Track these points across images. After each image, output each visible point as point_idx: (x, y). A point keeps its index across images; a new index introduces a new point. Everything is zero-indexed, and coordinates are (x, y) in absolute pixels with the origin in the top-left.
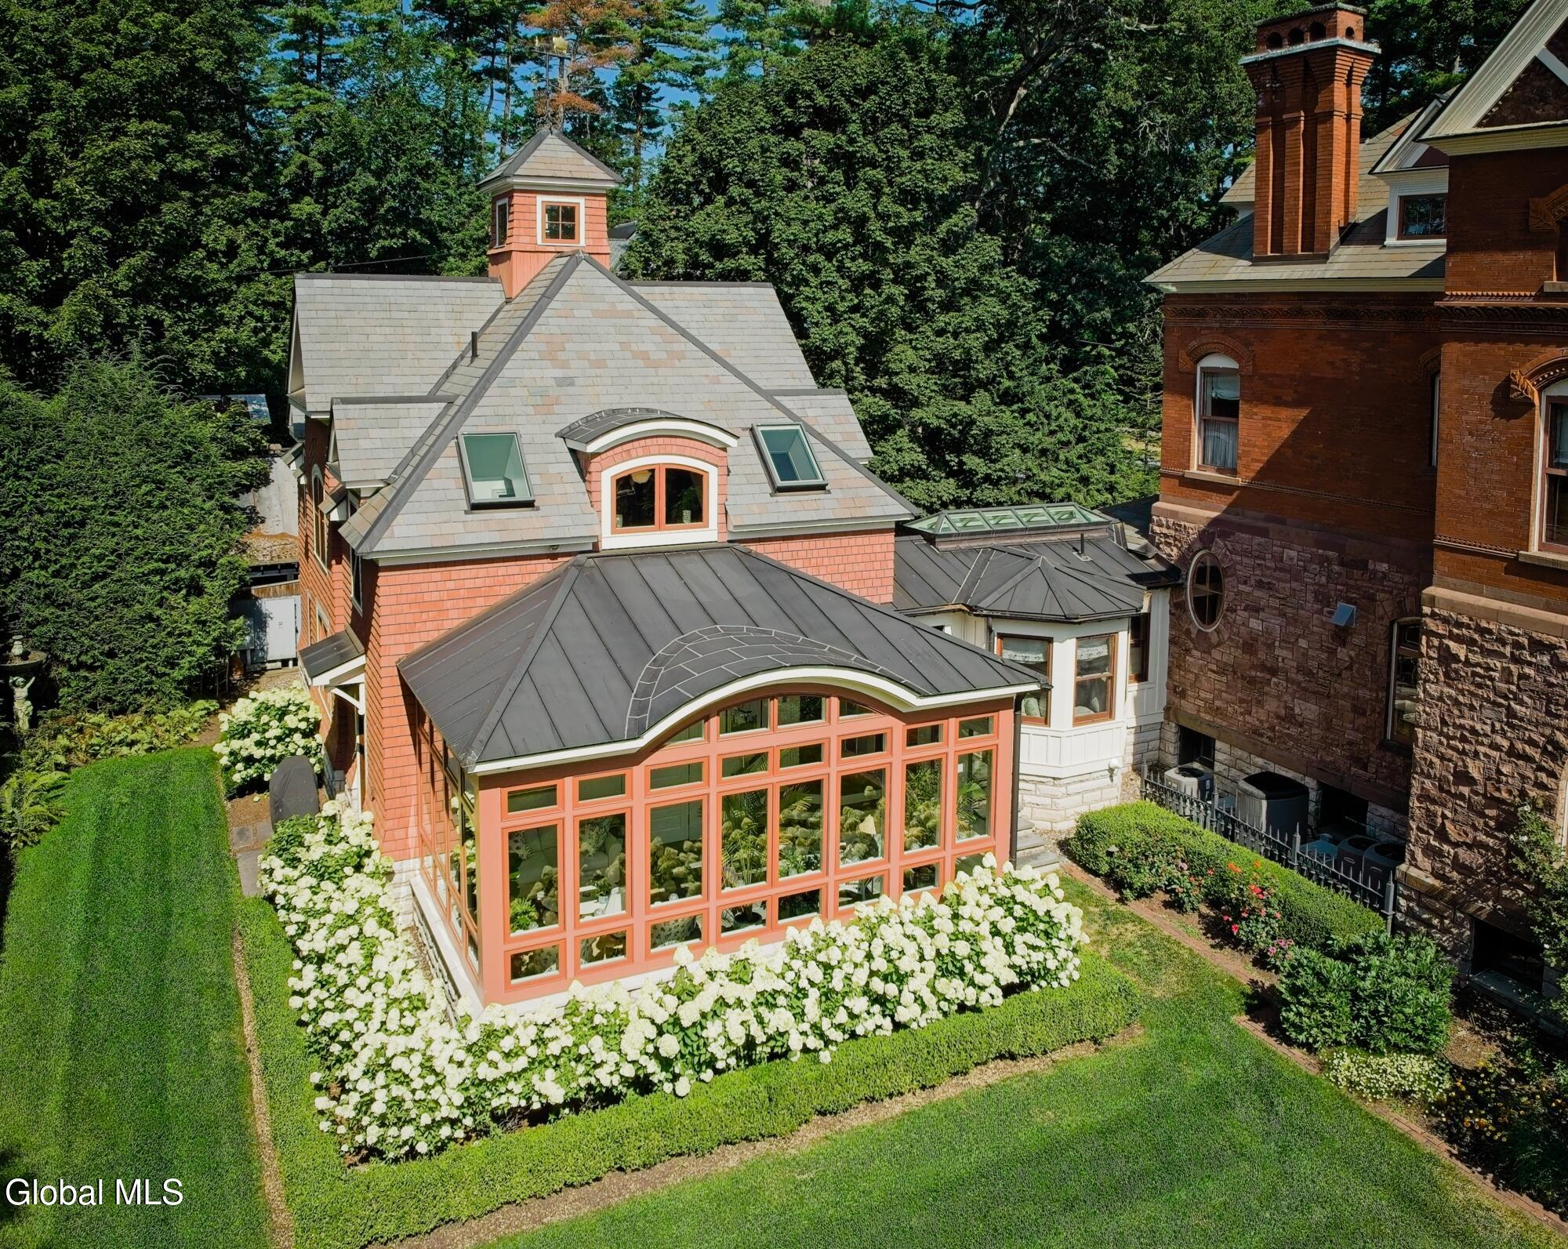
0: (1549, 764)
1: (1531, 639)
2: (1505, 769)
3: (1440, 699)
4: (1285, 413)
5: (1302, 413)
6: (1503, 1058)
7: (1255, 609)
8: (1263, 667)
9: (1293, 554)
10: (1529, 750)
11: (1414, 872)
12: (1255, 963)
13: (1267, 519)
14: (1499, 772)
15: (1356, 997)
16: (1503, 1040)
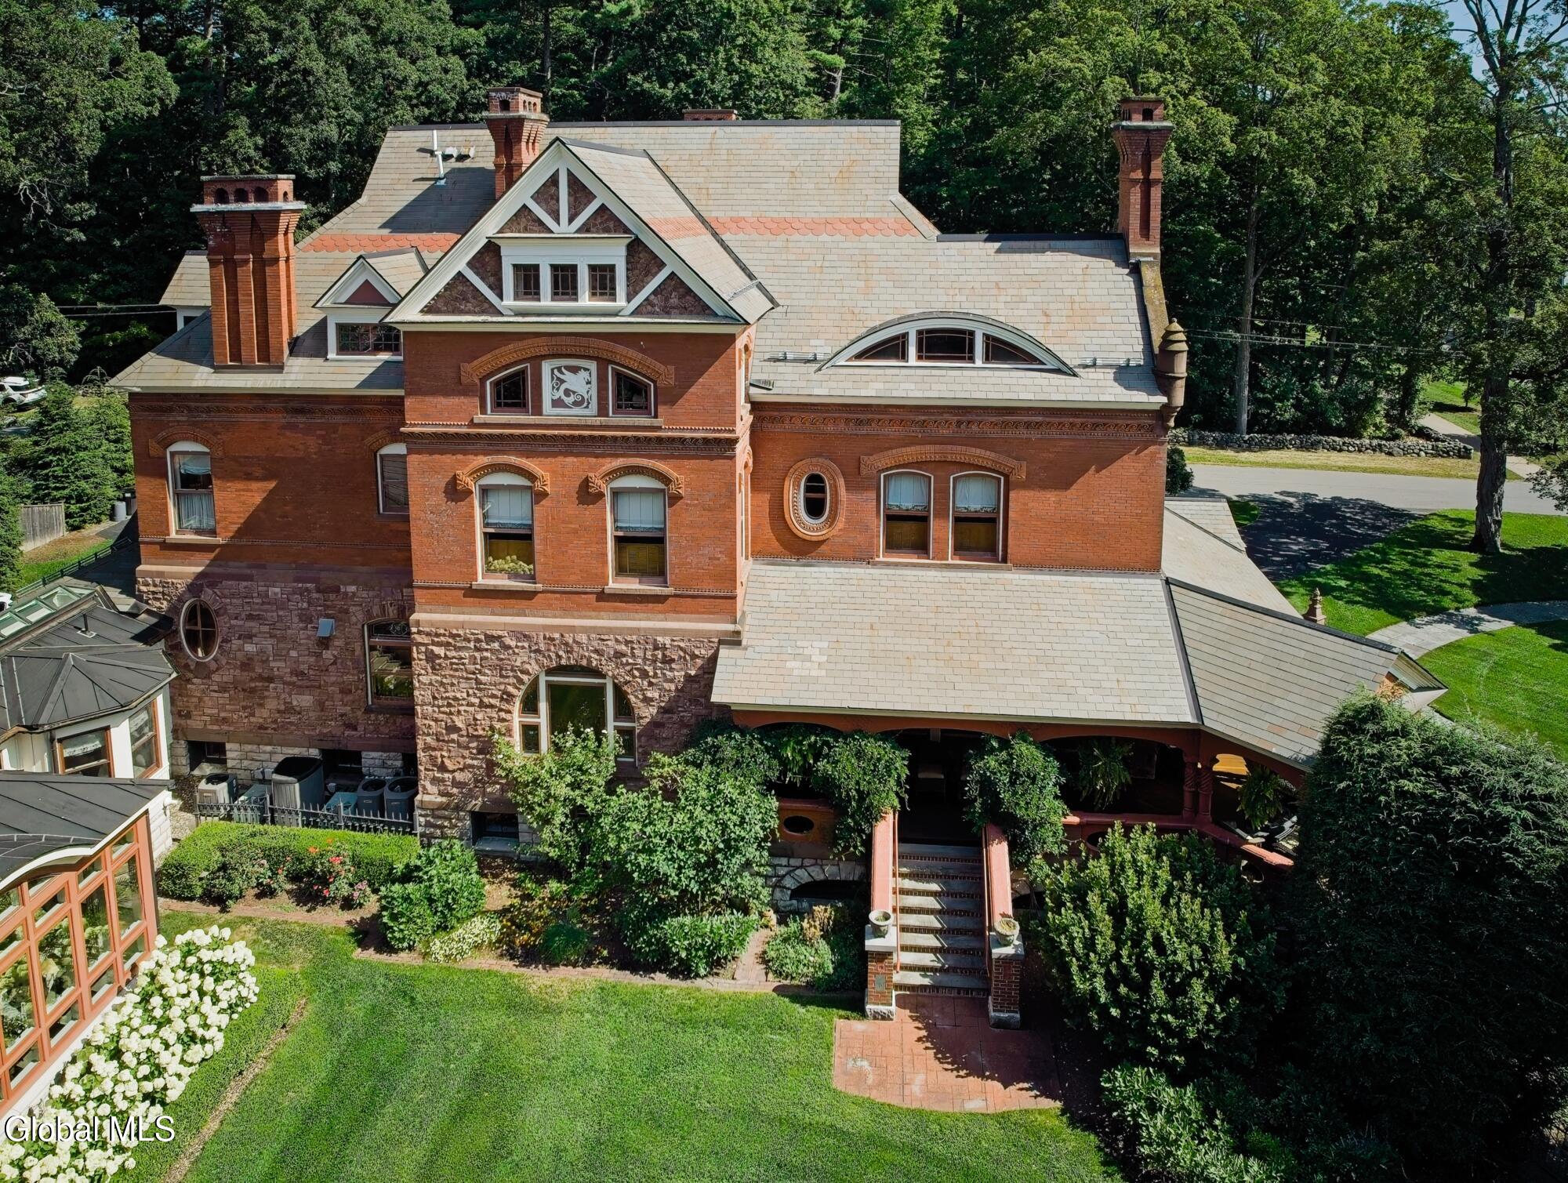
0: (505, 706)
1: (486, 635)
2: (479, 717)
3: (431, 684)
4: (255, 485)
5: (272, 485)
6: (514, 892)
7: (249, 637)
8: (261, 678)
9: (277, 590)
10: (493, 701)
11: (427, 798)
12: (343, 908)
13: (249, 567)
14: (475, 719)
15: (431, 901)
16: (507, 879)
